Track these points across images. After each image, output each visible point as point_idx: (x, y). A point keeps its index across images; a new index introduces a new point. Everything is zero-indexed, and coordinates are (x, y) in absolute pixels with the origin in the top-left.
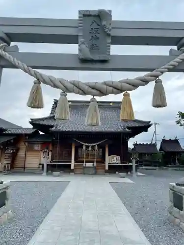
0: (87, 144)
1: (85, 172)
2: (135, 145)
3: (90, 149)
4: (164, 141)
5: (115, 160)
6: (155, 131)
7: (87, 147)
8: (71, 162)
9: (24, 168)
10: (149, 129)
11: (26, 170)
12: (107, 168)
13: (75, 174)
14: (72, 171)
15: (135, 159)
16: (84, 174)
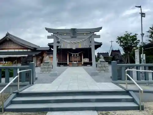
0: (74, 54)
1: (73, 65)
2: (98, 54)
3: (75, 56)
4: (113, 51)
5: (87, 60)
6: (111, 46)
7: (74, 55)
8: (67, 62)
10: (101, 46)
12: (83, 64)
13: (69, 66)
14: (68, 65)
16: (73, 66)
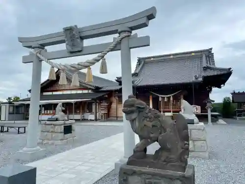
3: (166, 100)
7: (164, 98)
9: (117, 117)
11: (118, 119)
15: (210, 108)
